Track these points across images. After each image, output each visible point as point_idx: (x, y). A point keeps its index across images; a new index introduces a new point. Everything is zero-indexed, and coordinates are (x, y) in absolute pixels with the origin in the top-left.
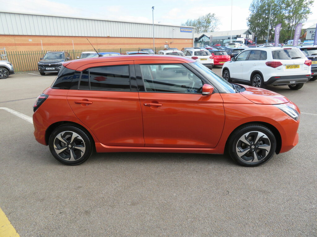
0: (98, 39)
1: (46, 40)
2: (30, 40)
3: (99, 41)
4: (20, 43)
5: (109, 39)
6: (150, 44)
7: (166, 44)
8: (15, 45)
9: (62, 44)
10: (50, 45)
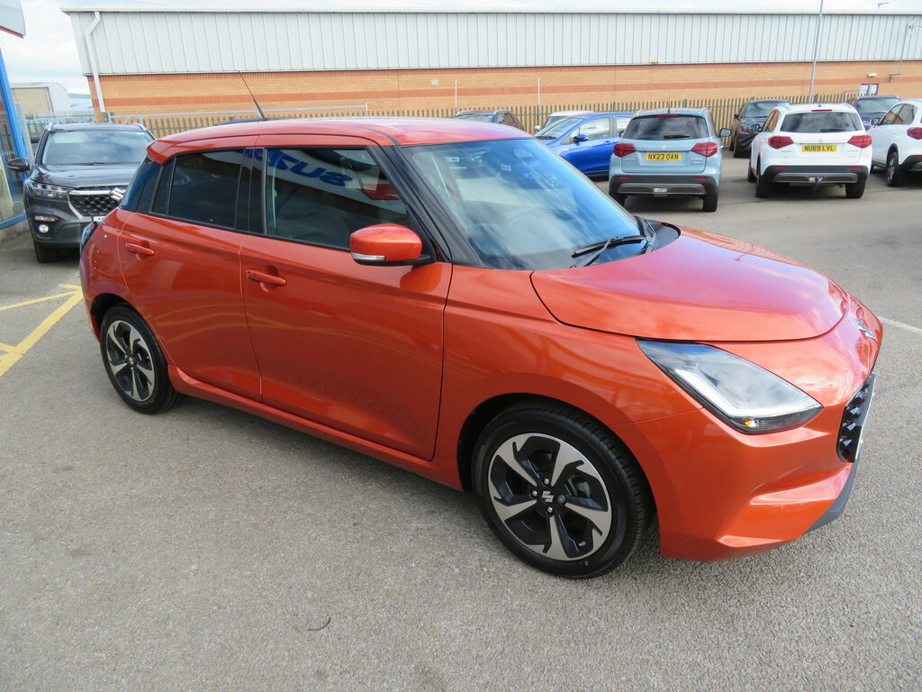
0: (620, 73)
1: (473, 81)
2: (435, 81)
3: (624, 77)
4: (410, 89)
5: (654, 71)
6: (804, 83)
7: (868, 81)
8: (399, 94)
9: (513, 91)
10: (482, 94)
